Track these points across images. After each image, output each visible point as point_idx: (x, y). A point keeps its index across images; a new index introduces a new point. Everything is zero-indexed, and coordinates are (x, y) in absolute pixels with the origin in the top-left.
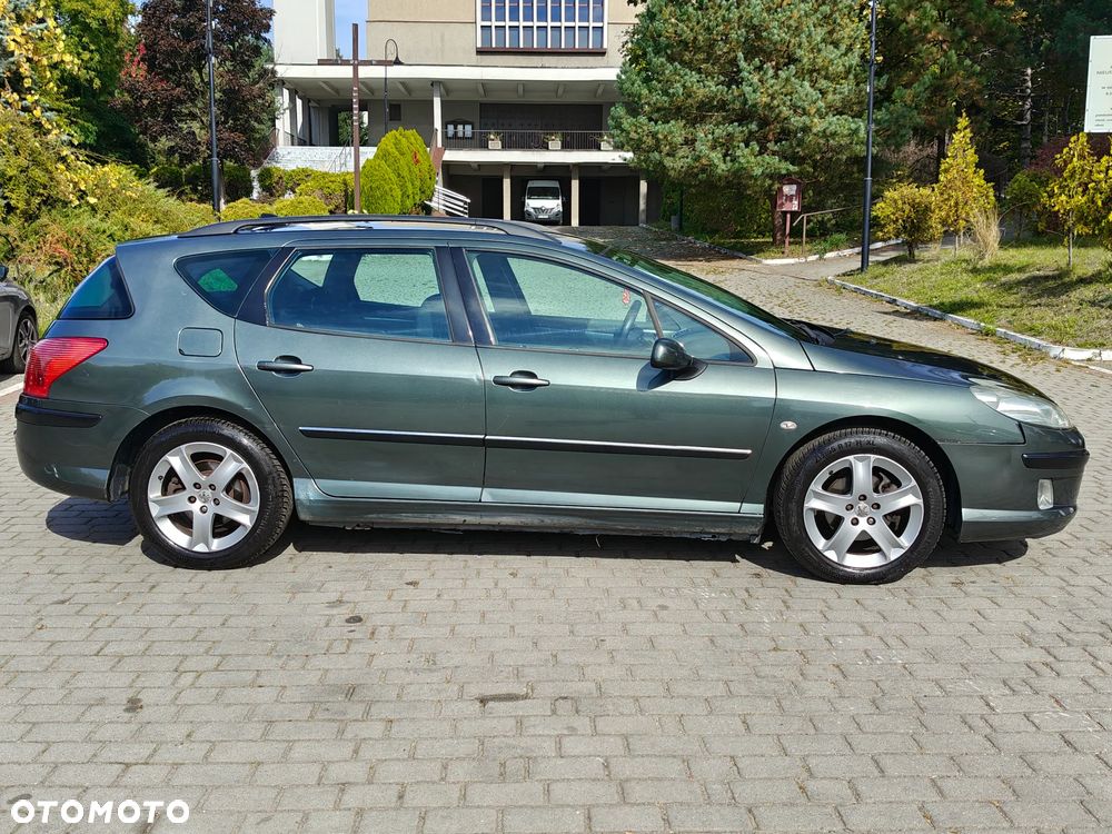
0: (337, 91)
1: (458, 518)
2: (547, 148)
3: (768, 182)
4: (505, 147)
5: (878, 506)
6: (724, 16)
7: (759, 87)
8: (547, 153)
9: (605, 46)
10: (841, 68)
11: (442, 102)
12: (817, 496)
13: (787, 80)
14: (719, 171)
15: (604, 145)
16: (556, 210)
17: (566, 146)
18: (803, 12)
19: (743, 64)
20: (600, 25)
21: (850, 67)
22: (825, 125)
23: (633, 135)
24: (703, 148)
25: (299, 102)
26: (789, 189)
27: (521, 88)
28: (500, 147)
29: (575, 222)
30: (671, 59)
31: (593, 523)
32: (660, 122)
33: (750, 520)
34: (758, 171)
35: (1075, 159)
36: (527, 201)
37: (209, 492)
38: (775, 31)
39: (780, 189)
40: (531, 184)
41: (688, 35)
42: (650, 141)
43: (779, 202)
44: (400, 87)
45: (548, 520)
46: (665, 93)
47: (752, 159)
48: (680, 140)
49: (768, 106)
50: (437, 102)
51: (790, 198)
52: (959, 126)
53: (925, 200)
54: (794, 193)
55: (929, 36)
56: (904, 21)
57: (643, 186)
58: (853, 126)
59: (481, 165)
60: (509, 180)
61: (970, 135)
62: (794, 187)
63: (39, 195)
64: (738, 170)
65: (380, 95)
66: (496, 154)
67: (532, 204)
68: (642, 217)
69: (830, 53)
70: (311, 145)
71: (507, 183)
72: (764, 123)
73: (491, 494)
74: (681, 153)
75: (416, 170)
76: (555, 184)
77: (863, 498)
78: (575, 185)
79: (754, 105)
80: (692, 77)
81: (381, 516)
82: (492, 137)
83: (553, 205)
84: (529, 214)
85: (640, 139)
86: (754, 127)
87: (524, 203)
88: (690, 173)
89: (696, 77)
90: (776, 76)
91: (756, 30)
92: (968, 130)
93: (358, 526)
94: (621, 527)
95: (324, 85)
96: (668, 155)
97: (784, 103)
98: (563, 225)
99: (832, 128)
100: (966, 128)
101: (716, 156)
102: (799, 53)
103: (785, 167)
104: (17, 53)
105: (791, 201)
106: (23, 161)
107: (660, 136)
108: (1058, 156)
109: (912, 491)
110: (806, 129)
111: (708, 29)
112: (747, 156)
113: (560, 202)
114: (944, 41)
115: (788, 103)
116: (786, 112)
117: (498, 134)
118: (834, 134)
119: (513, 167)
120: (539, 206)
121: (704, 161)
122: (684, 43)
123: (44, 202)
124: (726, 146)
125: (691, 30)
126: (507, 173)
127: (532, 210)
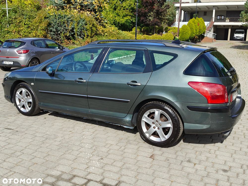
0: (192, 9)
4: (230, 21)
11: (215, 11)
16: (242, 37)
25: (183, 12)
28: (229, 21)
40: (236, 30)
44: (206, 8)
50: (214, 11)
59: (224, 26)
60: (230, 29)
63: (94, 33)
65: (202, 10)
66: (228, 23)
67: (236, 35)
70: (186, 21)
71: (230, 30)
75: (198, 27)
76: (243, 30)
82: (227, 19)
83: (242, 35)
84: (235, 38)
87: (234, 35)
95: (188, 8)
98: (243, 41)
104: (95, 4)
106: (91, 26)
117: (229, 18)
120: (238, 36)
123: (95, 34)
126: (230, 27)
127: (236, 37)
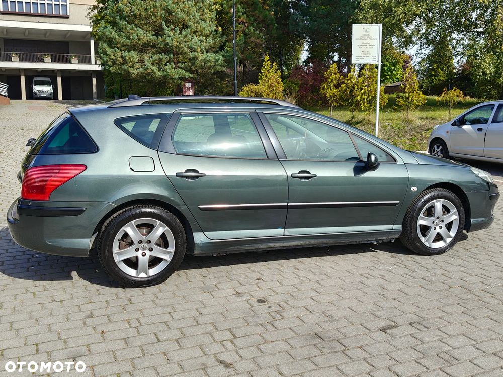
1: (272, 245)
2: (44, 62)
3: (179, 82)
4: (20, 61)
5: (443, 221)
6: (154, 4)
7: (173, 37)
8: (44, 64)
9: (68, 14)
10: (208, 32)
12: (422, 218)
13: (186, 36)
14: (157, 76)
15: (73, 61)
16: (50, 92)
17: (53, 61)
18: (190, 5)
19: (165, 27)
20: (65, 3)
21: (212, 31)
22: (204, 57)
23: (113, 57)
24: (148, 65)
26: (188, 85)
27: (27, 32)
28: (18, 61)
29: (60, 98)
30: (129, 22)
31: (331, 241)
32: (126, 52)
33: (396, 232)
34: (176, 77)
35: (333, 75)
36: (34, 87)
37: (146, 245)
38: (179, 13)
39: (184, 85)
40: (35, 79)
41: (137, 12)
42: (121, 60)
43: (184, 91)
45: (313, 241)
46: (128, 38)
47: (173, 71)
48: (136, 60)
49: (177, 46)
51: (189, 89)
52: (265, 60)
53: (260, 91)
54: (190, 87)
55: (240, 20)
56: (229, 12)
57: (94, 81)
58: (217, 58)
60: (23, 77)
61: (270, 64)
62: (190, 84)
64: (166, 76)
66: (16, 64)
67: (37, 89)
68: (95, 96)
69: (203, 24)
71: (23, 79)
72: (176, 54)
73: (288, 231)
74: (136, 66)
76: (48, 79)
77: (438, 218)
78: (59, 80)
79: (171, 46)
80: (140, 31)
81: (236, 247)
82: (13, 55)
83: (49, 89)
84: (36, 94)
85: (116, 59)
86: (171, 56)
87: (32, 88)
88: (142, 76)
89: (142, 32)
90: (180, 33)
91: (169, 12)
92: (269, 61)
93: (219, 254)
94: (343, 241)
96: (130, 67)
97: (185, 46)
98: (54, 99)
99: (208, 58)
100: (268, 61)
101: (155, 68)
102: (190, 23)
103: (188, 75)
105: (189, 90)
107: (127, 58)
108: (326, 73)
109: (454, 213)
110: (195, 58)
111: (146, 9)
112: (170, 69)
113: (51, 88)
114: (247, 22)
115: (187, 46)
116: (186, 50)
117: (17, 54)
118: (209, 61)
119: (25, 71)
120: (41, 90)
121: (149, 71)
122: (135, 15)
124: (159, 63)
125: (139, 9)
126: (22, 73)
127: (37, 92)
